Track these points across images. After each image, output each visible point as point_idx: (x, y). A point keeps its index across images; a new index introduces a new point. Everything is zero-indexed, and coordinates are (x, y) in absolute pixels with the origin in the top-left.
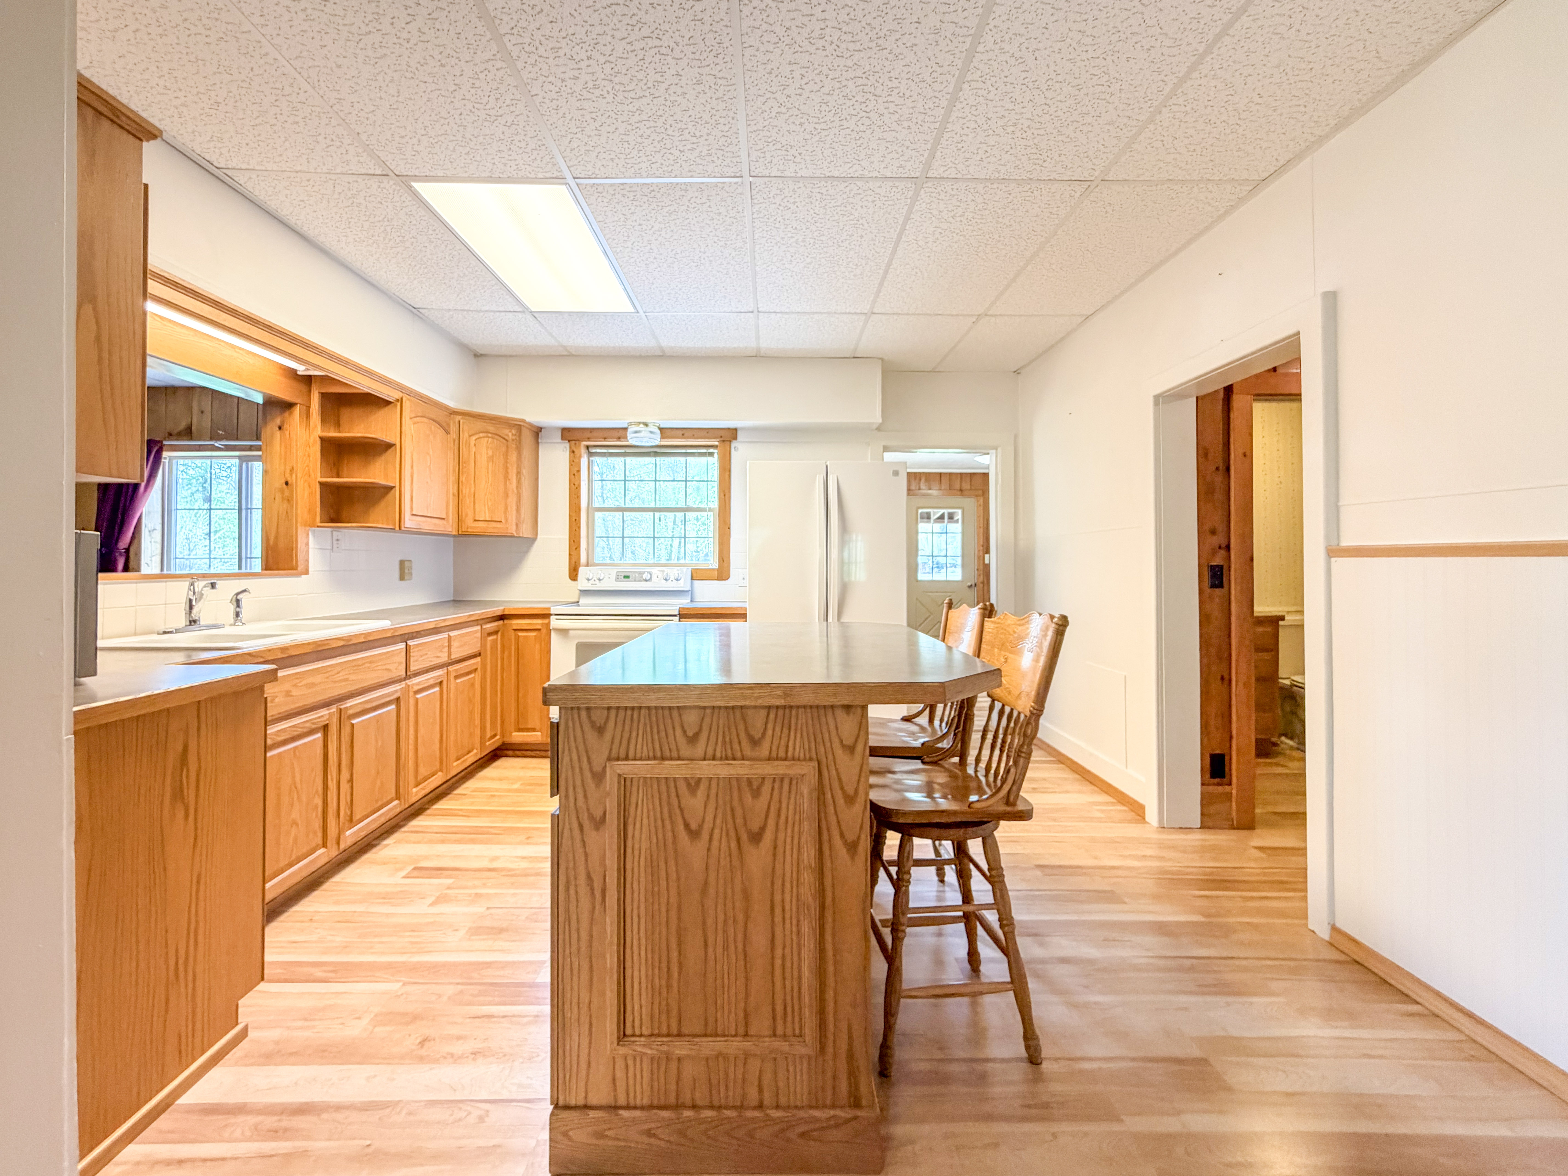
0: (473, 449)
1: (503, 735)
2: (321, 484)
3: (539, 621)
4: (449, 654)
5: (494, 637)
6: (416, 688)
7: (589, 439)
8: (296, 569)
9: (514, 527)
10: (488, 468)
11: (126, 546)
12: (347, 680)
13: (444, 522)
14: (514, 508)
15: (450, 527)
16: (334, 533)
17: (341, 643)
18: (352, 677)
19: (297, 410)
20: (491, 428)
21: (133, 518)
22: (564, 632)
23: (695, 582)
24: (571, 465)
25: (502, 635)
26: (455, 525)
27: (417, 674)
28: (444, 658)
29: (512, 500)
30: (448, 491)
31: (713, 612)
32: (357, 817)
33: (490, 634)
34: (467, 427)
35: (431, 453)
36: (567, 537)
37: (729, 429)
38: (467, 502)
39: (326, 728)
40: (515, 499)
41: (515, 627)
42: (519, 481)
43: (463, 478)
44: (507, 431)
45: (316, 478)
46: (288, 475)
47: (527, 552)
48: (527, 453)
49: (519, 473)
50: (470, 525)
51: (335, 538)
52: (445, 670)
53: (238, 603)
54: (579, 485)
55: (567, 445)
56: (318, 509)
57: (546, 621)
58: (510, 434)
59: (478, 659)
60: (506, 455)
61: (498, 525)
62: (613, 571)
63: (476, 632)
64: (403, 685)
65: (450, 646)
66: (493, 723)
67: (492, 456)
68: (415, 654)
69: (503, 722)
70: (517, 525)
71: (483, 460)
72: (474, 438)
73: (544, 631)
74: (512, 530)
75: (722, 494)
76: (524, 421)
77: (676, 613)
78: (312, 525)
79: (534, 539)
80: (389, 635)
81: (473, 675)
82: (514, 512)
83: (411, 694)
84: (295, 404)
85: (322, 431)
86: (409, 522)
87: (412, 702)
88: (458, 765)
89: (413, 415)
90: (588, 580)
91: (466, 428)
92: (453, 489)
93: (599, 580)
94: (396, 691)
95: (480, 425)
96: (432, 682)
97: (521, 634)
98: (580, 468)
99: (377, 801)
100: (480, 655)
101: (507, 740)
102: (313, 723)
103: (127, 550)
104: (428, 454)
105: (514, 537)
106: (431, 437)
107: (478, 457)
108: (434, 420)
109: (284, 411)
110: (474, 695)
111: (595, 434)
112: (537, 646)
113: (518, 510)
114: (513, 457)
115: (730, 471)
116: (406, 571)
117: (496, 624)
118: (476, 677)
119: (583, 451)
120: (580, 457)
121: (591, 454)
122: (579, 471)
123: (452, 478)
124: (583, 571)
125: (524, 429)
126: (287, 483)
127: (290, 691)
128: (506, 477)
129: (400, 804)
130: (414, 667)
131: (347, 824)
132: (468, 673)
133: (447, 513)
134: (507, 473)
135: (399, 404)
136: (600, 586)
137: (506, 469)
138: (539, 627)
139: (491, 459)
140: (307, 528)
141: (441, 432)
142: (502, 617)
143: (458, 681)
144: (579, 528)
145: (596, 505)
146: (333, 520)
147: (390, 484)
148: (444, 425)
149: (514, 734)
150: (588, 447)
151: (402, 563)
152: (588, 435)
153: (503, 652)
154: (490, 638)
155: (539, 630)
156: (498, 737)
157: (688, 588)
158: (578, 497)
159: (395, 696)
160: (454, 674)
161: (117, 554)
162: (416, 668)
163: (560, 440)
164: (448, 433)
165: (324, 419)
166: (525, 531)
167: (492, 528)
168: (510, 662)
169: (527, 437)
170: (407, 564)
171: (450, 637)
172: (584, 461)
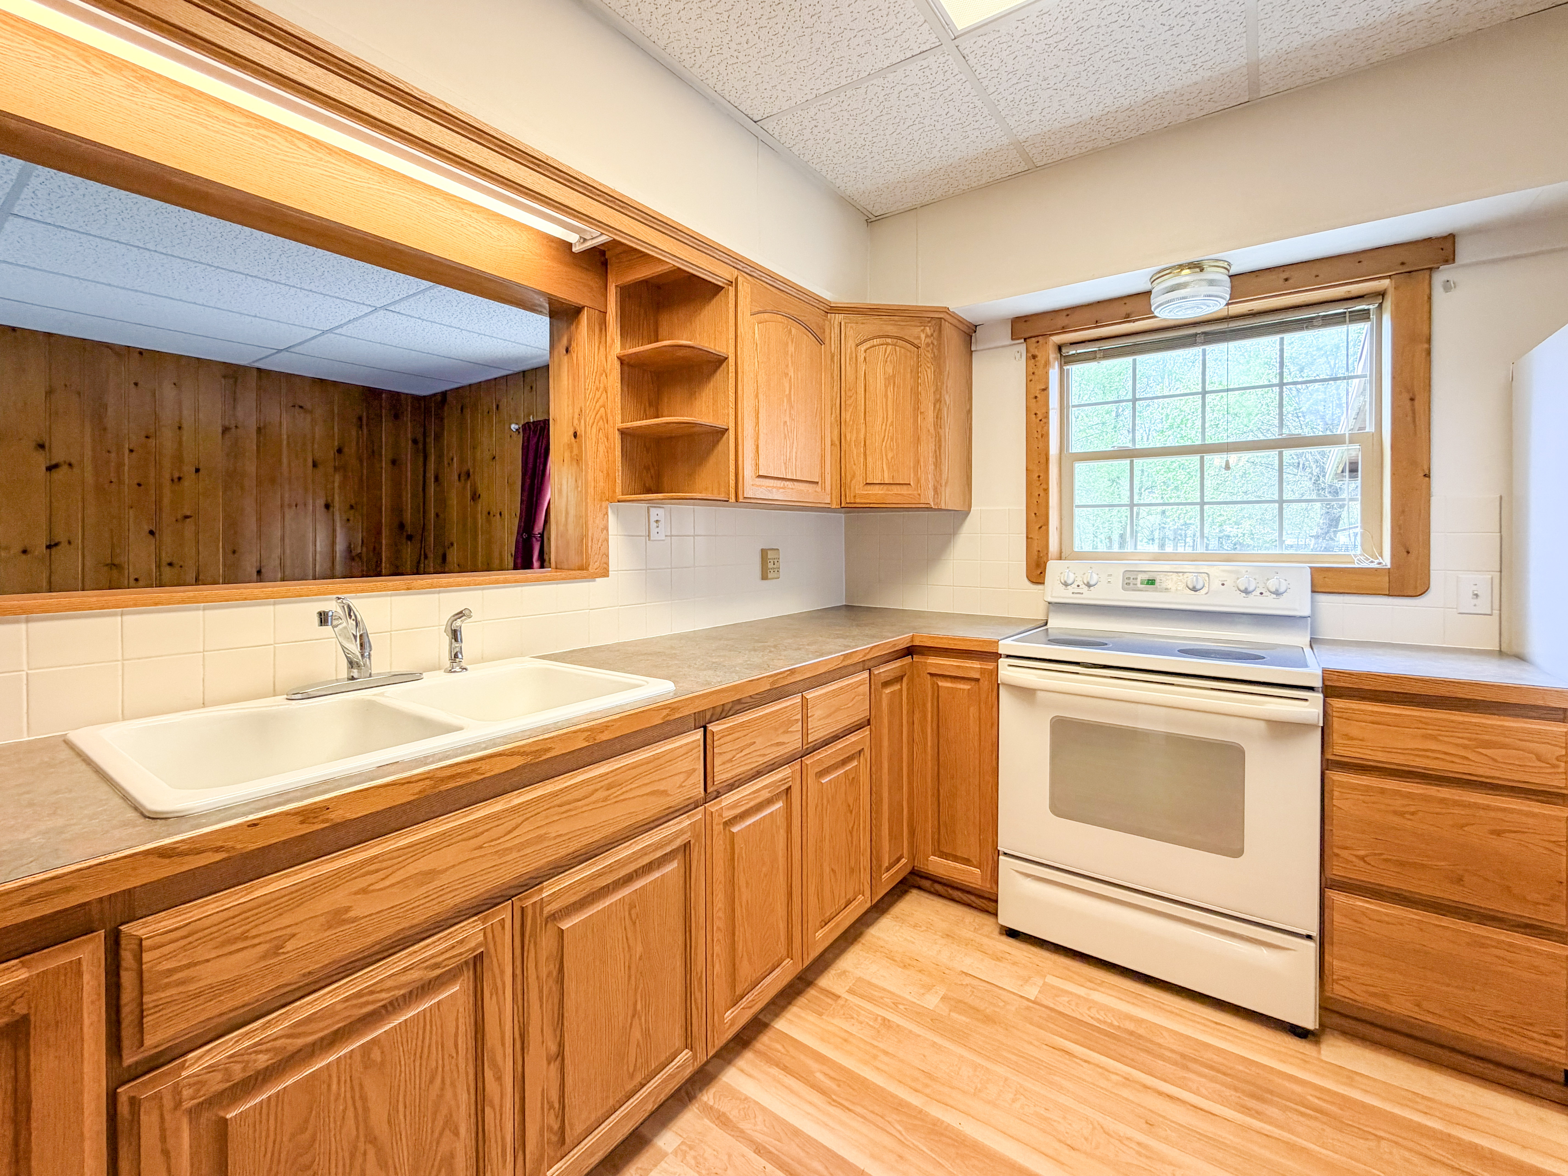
0: (862, 367)
1: (913, 857)
2: (623, 433)
3: (976, 665)
4: (805, 733)
5: (897, 687)
6: (728, 815)
7: (1064, 330)
8: (587, 569)
9: (931, 493)
10: (886, 396)
11: (540, 531)
12: (541, 838)
13: (818, 488)
14: (931, 460)
15: (826, 496)
16: (652, 510)
17: (516, 762)
18: (553, 831)
19: (584, 317)
20: (891, 330)
21: (544, 501)
22: (1026, 693)
23: (1322, 598)
24: (1029, 381)
25: (911, 680)
26: (836, 493)
27: (732, 786)
28: (793, 742)
29: (927, 448)
30: (823, 438)
31: (1443, 691)
32: (577, 1124)
33: (886, 684)
34: (854, 329)
35: (791, 374)
36: (1024, 507)
37: (1428, 240)
38: (855, 453)
39: (477, 962)
40: (932, 446)
41: (933, 671)
42: (938, 417)
43: (847, 416)
44: (916, 331)
45: (614, 423)
46: (576, 422)
47: (954, 531)
48: (952, 365)
49: (938, 401)
50: (859, 492)
51: (653, 518)
52: (797, 765)
53: (455, 635)
54: (1046, 416)
55: (1023, 348)
56: (619, 474)
57: (990, 666)
58: (923, 336)
59: (866, 731)
60: (916, 373)
61: (904, 490)
62: (1117, 571)
63: (861, 683)
64: (698, 815)
65: (805, 719)
66: (895, 837)
67: (894, 376)
68: (724, 748)
69: (912, 833)
70: (935, 490)
71: (878, 383)
72: (863, 348)
73: (985, 684)
74: (928, 497)
75: (1406, 396)
76: (946, 310)
77: (1318, 683)
78: (611, 500)
79: (967, 513)
80: (658, 721)
81: (855, 763)
82: (931, 467)
83: (718, 828)
84: (583, 307)
85: (623, 346)
86: (752, 488)
87: (719, 845)
88: (825, 936)
89: (756, 309)
90: (1066, 584)
91: (850, 333)
92: (831, 434)
93: (1089, 585)
94: (682, 832)
95: (872, 326)
96: (765, 795)
97: (943, 684)
98: (1047, 383)
99: (632, 1076)
100: (869, 722)
101: (920, 866)
102: (437, 966)
103: (542, 535)
104: (786, 374)
105: (930, 509)
106: (791, 349)
107: (870, 379)
108: (795, 320)
109: (572, 323)
110: (857, 799)
111: (1076, 317)
112: (973, 711)
113: (937, 464)
114: (928, 373)
115: (1429, 340)
116: (770, 565)
117: (897, 664)
118: (862, 765)
119: (1053, 355)
120: (1047, 364)
121: (1067, 360)
122: (1045, 389)
123: (830, 419)
124: (1053, 568)
125: (946, 326)
126: (575, 435)
127: (348, 909)
128: (916, 408)
129: (695, 1057)
130: (722, 774)
131: (549, 1151)
132: (844, 762)
133: (822, 475)
134: (918, 402)
135: (732, 290)
136: (1089, 597)
137: (916, 394)
138: (976, 675)
139: (890, 380)
140: (604, 504)
141: (807, 340)
142: (910, 651)
143: (824, 780)
144: (1046, 490)
145: (1076, 447)
146: (649, 491)
147: (720, 424)
148: (814, 327)
149: (932, 858)
150: (1060, 348)
151: (764, 553)
152: (1062, 321)
153: (911, 713)
154: (888, 691)
155: (977, 680)
156: (904, 861)
157: (1306, 612)
158: (1045, 436)
159: (678, 843)
160: (812, 772)
161: (534, 539)
162: (724, 777)
163: (1009, 341)
164: (821, 342)
165: (626, 331)
166: (950, 500)
167: (893, 495)
168: (924, 731)
169: (952, 339)
170: (770, 555)
171: (805, 702)
172: (1054, 373)
